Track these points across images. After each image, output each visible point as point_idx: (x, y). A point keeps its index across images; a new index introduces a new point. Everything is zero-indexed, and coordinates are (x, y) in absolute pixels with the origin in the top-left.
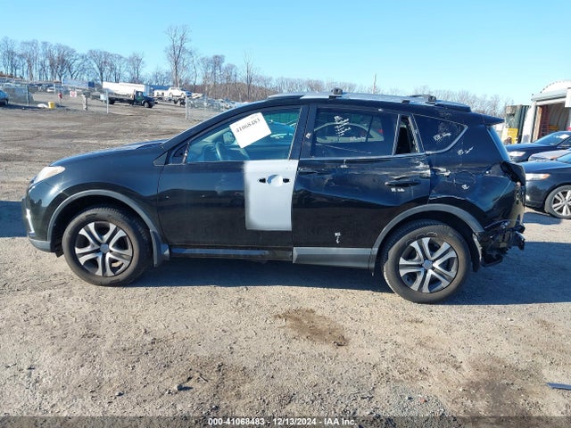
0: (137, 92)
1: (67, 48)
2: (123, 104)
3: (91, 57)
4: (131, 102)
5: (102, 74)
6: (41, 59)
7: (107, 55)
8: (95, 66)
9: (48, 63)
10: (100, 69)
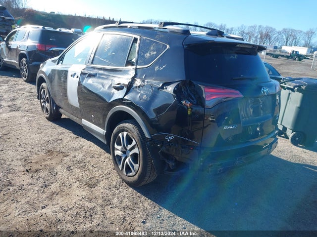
0: (293, 51)
1: (271, 28)
2: (283, 58)
3: (283, 33)
4: (288, 57)
5: (287, 42)
6: (256, 34)
7: (293, 31)
8: (284, 37)
9: (259, 37)
10: (287, 39)
